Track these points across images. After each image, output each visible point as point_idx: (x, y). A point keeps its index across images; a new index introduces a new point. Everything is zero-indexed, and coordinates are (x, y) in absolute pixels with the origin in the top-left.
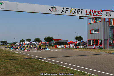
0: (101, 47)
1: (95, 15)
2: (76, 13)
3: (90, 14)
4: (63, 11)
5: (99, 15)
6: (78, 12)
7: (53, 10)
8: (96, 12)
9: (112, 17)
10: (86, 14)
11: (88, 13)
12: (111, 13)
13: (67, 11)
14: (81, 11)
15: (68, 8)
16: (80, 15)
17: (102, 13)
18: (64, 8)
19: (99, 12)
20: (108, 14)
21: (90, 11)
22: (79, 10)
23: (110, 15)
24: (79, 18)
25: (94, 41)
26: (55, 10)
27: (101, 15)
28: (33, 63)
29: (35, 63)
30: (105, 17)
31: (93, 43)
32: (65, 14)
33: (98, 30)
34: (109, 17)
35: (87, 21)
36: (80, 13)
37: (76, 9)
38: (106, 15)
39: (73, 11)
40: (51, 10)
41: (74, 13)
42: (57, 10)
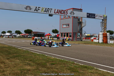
0: (70, 39)
1: (62, 14)
2: (46, 11)
3: (58, 13)
4: (36, 9)
5: (65, 13)
6: (48, 10)
7: (28, 8)
8: (63, 11)
9: (75, 15)
10: (55, 13)
11: (56, 12)
12: (75, 12)
13: (39, 9)
14: (50, 10)
15: (40, 8)
16: (50, 13)
17: (67, 12)
18: (36, 7)
19: (65, 11)
20: (72, 13)
21: (58, 10)
22: (49, 9)
23: (74, 14)
24: (49, 16)
25: (65, 34)
26: (29, 9)
27: (67, 13)
28: (10, 49)
29: (12, 50)
30: (70, 15)
31: (64, 36)
32: (37, 12)
33: (68, 25)
34: (73, 15)
35: (60, 17)
36: (50, 11)
37: (46, 8)
38: (71, 14)
39: (44, 10)
40: (26, 8)
41: (45, 11)
42: (30, 9)
